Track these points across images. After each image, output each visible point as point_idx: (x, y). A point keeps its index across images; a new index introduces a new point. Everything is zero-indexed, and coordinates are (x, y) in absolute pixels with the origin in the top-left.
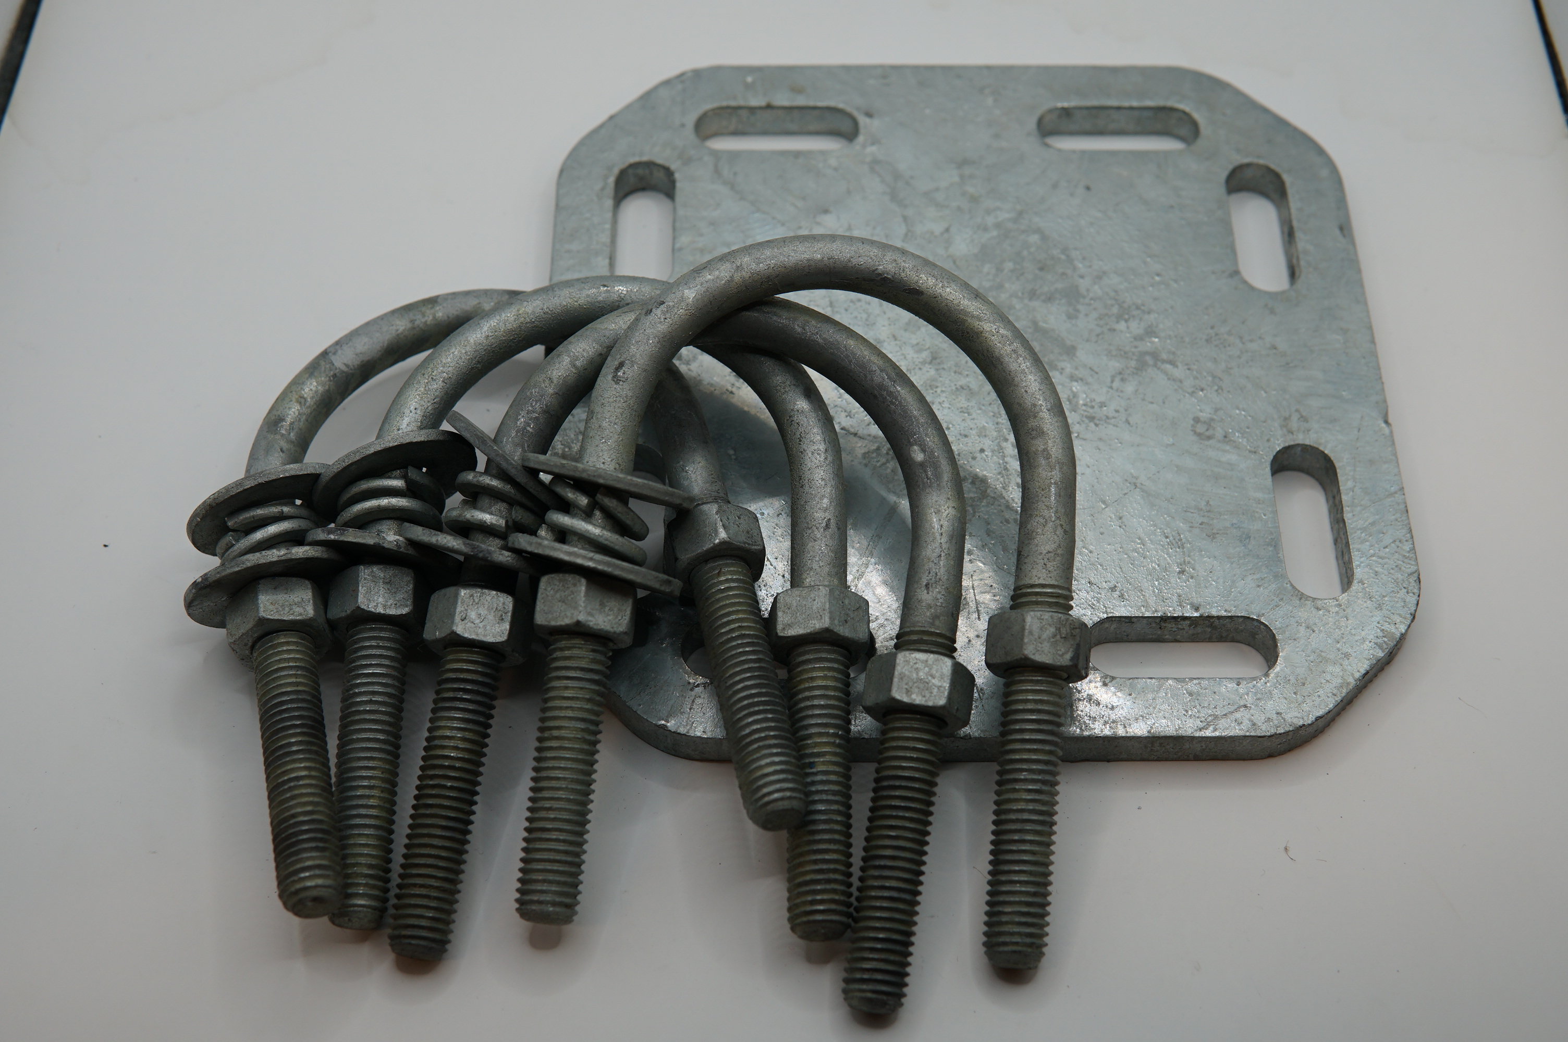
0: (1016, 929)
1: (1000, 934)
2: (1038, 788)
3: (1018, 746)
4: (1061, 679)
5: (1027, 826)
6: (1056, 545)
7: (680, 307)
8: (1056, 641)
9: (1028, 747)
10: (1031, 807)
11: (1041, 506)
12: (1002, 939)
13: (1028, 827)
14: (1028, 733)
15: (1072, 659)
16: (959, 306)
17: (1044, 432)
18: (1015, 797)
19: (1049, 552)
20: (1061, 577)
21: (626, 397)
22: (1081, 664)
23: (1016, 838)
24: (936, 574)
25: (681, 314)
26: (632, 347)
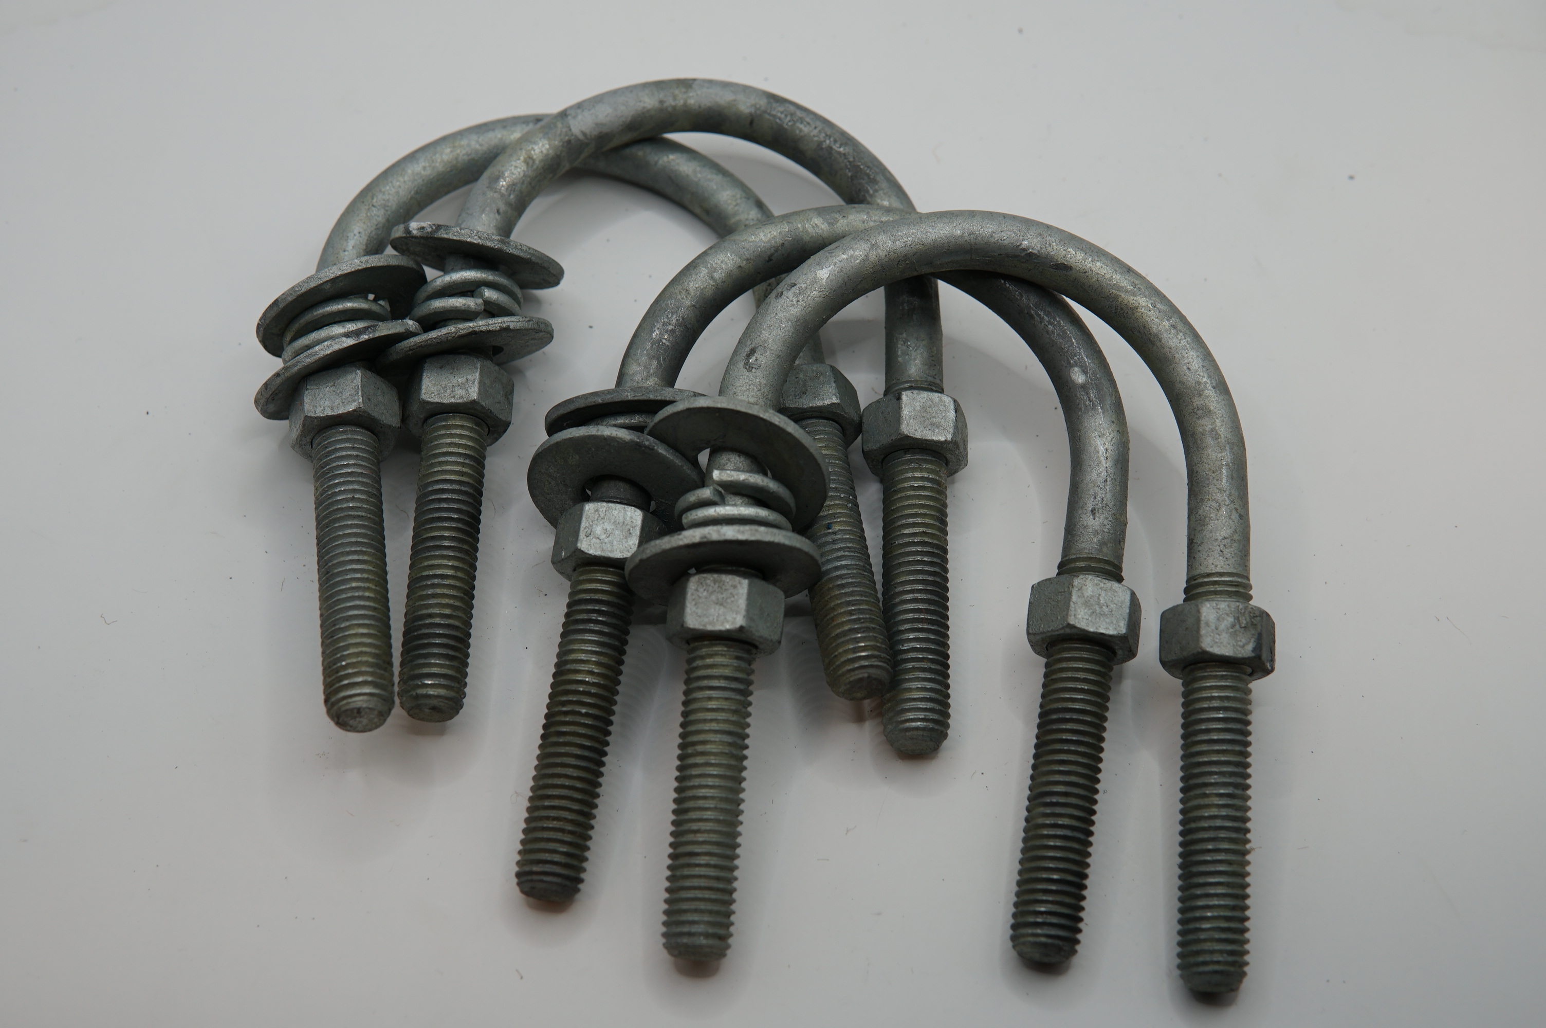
0: (1217, 947)
1: (1198, 953)
2: (1231, 792)
3: (1205, 747)
4: (1245, 673)
5: (1221, 834)
6: (1232, 530)
7: (813, 289)
8: (1235, 631)
9: (1217, 747)
10: (1224, 813)
11: (1212, 489)
12: (1201, 959)
13: (1223, 834)
14: (1215, 734)
15: (1254, 650)
16: (1110, 280)
17: (1210, 411)
18: (1207, 803)
19: (1225, 538)
20: (1239, 564)
21: (760, 385)
22: (1265, 656)
23: (1210, 847)
24: (1102, 499)
25: (815, 296)
26: (764, 332)
